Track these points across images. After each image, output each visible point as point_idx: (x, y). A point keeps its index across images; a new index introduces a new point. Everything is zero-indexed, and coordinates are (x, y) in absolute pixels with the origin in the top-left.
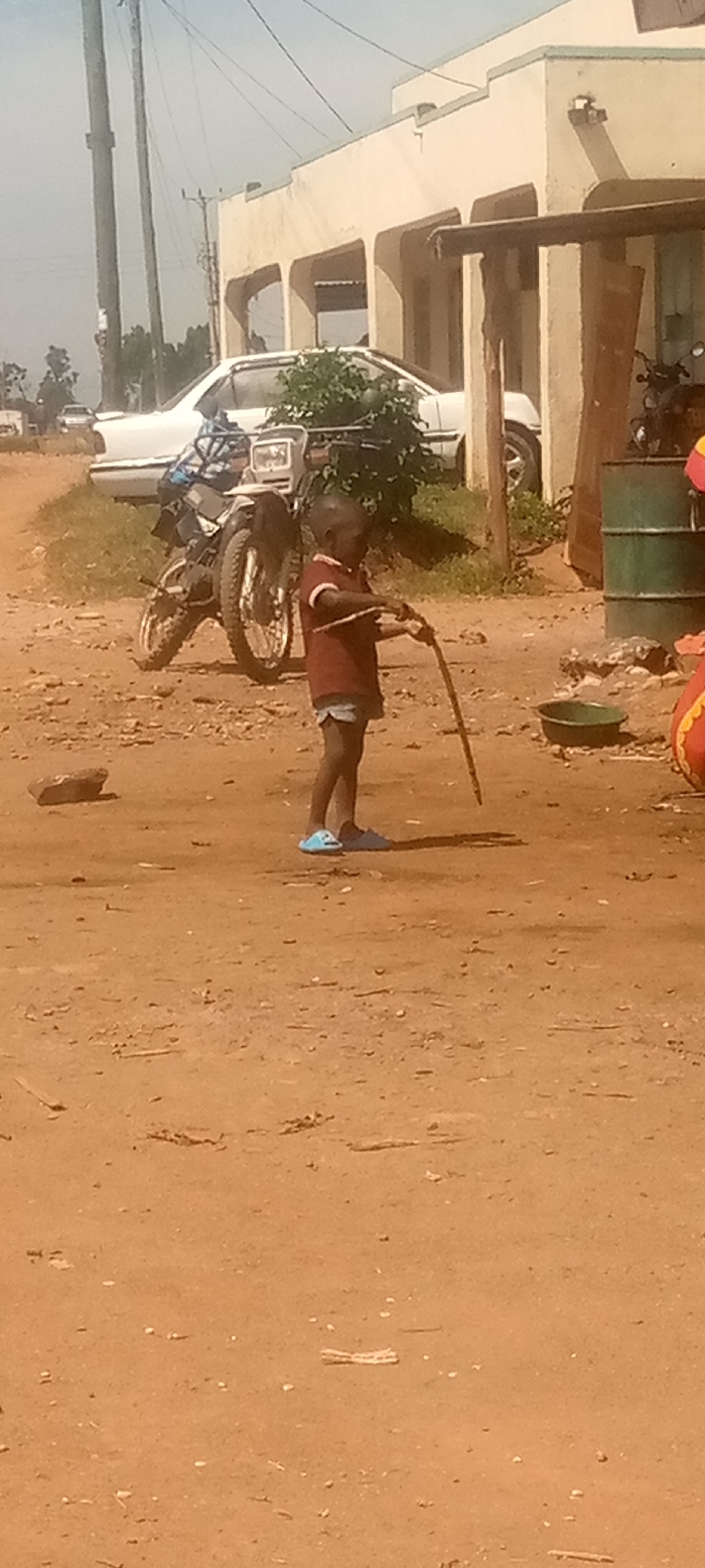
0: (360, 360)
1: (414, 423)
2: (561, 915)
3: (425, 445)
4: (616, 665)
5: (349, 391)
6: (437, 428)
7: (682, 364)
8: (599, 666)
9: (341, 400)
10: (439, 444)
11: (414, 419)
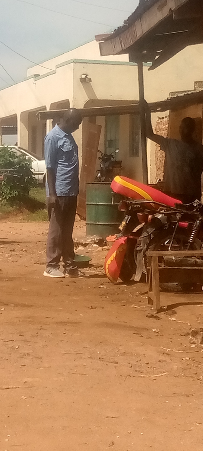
0: (14, 150)
1: (31, 169)
2: (68, 319)
3: (33, 176)
4: (88, 244)
5: (11, 159)
6: (38, 171)
7: (112, 154)
8: (84, 244)
9: (8, 161)
10: (38, 176)
11: (30, 168)
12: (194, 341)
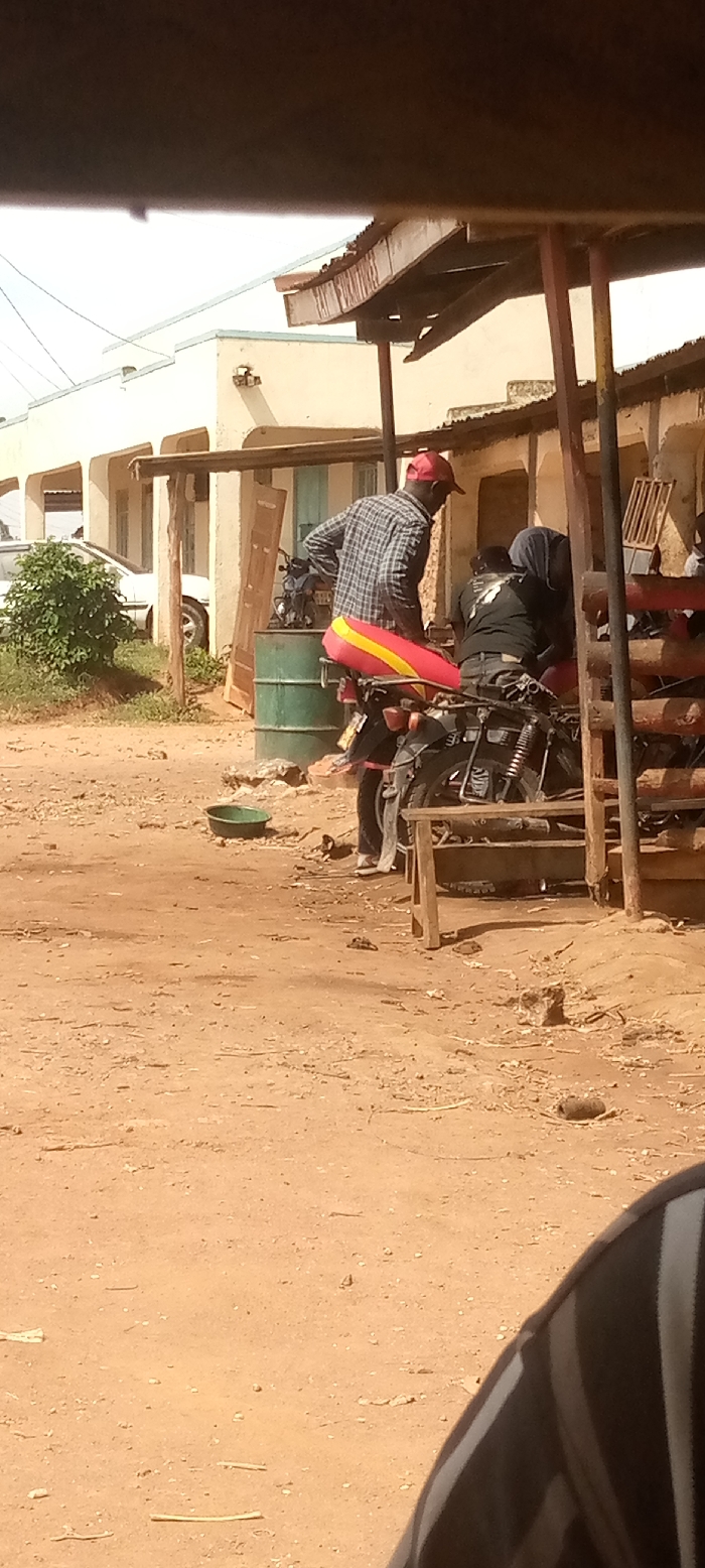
0: (77, 550)
4: (263, 779)
6: (133, 599)
10: (134, 611)
11: (115, 592)
12: (528, 1018)
